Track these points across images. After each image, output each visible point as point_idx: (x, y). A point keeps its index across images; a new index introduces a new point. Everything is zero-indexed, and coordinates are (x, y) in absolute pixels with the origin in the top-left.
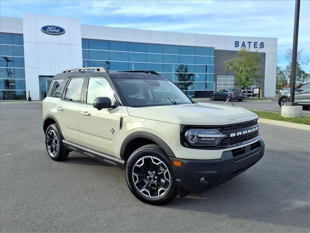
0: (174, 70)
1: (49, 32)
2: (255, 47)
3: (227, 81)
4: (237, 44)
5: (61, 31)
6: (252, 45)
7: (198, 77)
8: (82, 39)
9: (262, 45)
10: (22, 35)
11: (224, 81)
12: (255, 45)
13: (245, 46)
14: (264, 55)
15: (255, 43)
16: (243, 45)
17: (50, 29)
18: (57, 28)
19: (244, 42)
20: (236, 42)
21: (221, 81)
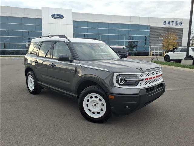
0: (125, 39)
1: (56, 17)
2: (176, 25)
3: (158, 45)
4: (165, 23)
5: (62, 17)
6: (174, 23)
7: (139, 43)
8: (73, 21)
9: (181, 23)
10: (41, 19)
11: (156, 45)
12: (176, 23)
13: (170, 24)
14: (182, 29)
15: (177, 22)
16: (168, 24)
17: (56, 16)
18: (60, 15)
19: (169, 22)
20: (164, 21)
21: (154, 45)
